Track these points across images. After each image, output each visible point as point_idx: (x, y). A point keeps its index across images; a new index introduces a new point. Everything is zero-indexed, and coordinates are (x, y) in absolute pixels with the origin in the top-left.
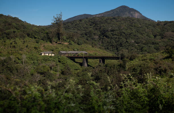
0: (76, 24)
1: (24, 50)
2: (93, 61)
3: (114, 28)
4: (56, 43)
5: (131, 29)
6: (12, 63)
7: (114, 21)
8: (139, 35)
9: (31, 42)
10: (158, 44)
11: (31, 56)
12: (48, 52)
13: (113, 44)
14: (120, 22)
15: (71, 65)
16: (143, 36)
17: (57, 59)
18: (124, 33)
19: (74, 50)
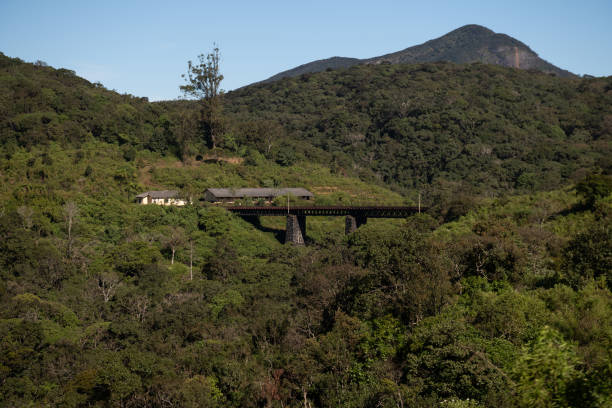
0: (287, 90)
1: (74, 186)
2: (329, 223)
3: (419, 104)
4: (199, 158)
5: (483, 106)
6: (21, 233)
7: (423, 77)
8: (512, 128)
9: (104, 157)
10: (575, 158)
11: (98, 208)
12: (165, 192)
13: (416, 162)
14: (442, 82)
15: (243, 239)
16: (523, 132)
17: (194, 219)
18: (457, 122)
19: (262, 184)
